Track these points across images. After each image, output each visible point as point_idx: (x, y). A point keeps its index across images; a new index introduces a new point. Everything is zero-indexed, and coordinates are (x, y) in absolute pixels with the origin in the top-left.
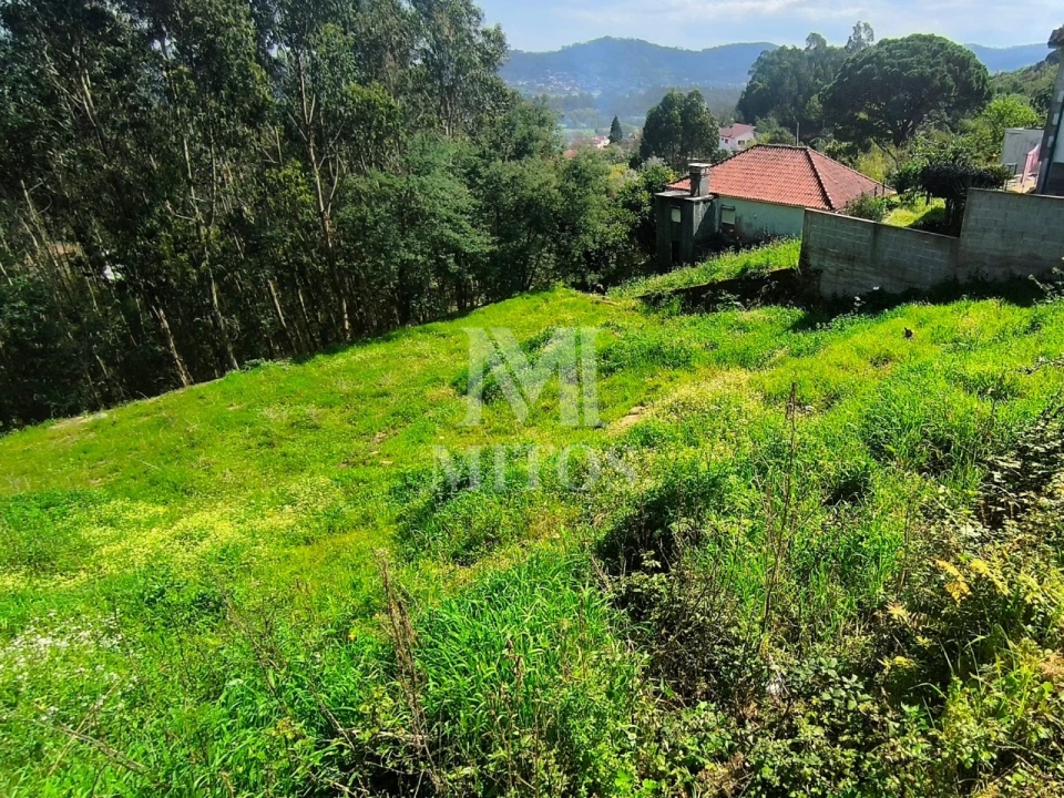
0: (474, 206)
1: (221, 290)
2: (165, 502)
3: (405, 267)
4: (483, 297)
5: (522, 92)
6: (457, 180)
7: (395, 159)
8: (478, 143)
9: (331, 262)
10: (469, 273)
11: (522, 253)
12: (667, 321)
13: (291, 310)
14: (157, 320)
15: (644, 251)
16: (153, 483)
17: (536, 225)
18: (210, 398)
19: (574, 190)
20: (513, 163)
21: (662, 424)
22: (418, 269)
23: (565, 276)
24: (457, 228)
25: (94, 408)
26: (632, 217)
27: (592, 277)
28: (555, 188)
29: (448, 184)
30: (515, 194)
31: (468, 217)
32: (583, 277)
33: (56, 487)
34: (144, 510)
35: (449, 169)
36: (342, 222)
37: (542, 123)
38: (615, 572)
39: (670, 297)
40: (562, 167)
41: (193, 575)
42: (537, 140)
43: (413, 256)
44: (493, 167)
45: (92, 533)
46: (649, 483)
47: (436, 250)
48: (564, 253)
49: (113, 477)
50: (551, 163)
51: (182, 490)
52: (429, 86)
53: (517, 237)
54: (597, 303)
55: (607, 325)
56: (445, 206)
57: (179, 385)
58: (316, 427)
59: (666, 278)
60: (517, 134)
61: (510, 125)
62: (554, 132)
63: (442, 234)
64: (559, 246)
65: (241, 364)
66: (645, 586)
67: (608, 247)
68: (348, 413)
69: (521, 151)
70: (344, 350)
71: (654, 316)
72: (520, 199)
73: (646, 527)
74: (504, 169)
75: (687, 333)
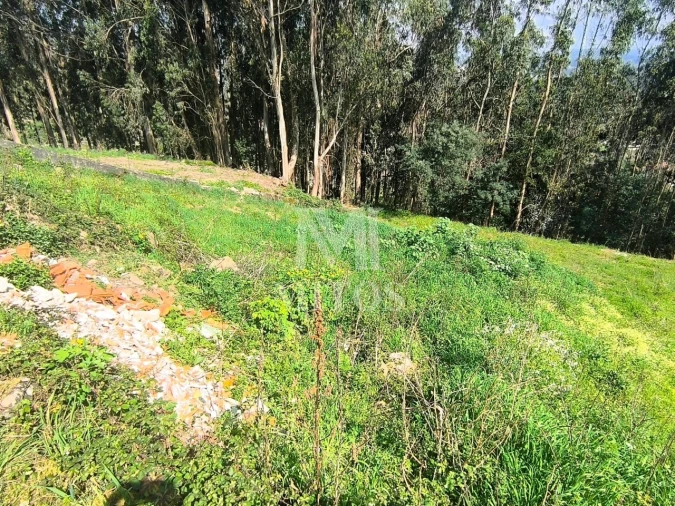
2: (622, 313)
16: (623, 301)
33: (587, 277)
34: (612, 311)
41: (616, 361)
45: (585, 306)
49: (610, 287)
51: (634, 313)
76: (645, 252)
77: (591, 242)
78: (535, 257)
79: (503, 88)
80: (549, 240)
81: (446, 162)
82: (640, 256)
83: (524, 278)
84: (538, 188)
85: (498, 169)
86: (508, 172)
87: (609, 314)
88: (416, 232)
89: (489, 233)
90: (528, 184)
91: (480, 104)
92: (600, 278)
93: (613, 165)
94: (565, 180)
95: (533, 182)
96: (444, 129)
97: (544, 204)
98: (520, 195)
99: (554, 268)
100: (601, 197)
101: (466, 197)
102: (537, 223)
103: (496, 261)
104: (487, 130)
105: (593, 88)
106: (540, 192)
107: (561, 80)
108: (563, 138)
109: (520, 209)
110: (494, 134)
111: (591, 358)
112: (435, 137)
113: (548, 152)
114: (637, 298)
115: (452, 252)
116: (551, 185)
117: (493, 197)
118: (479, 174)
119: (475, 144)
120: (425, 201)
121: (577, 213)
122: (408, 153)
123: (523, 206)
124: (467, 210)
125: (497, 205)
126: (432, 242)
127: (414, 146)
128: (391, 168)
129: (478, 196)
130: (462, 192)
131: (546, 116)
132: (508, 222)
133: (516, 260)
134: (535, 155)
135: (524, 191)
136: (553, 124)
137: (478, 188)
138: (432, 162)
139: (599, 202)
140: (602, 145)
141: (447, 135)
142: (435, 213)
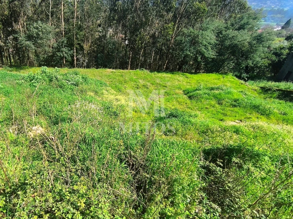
0: (215, 43)
1: (143, 51)
2: (116, 91)
3: (187, 56)
4: (203, 71)
5: (252, 7)
6: (214, 34)
7: (198, 25)
8: (227, 23)
9: (169, 50)
10: (203, 62)
11: (223, 61)
12: (268, 99)
13: (155, 60)
14: (130, 54)
15: (272, 71)
16: (116, 87)
17: (233, 53)
18: (131, 74)
19: (254, 44)
20: (236, 31)
21: (245, 130)
22: (189, 57)
23: (234, 72)
24: (206, 49)
25: (113, 69)
26: (274, 58)
27: (244, 75)
28: (247, 42)
29: (210, 35)
30: (231, 42)
31: (212, 46)
32: (241, 74)
33: (103, 81)
34: (113, 91)
35: (213, 30)
36: (176, 40)
37: (254, 19)
38: (206, 159)
39: (275, 91)
40: (255, 35)
42: (249, 25)
43: (190, 53)
44: (228, 32)
45: (104, 91)
46: (231, 143)
47: (197, 53)
48: (238, 64)
49: (111, 83)
50: (250, 33)
51: (120, 90)
52: (220, 4)
53: (224, 55)
54: (242, 84)
55: (242, 92)
56: (206, 41)
57: (127, 69)
58: (148, 88)
59: (277, 84)
60: (242, 22)
61: (241, 18)
62: (258, 23)
63: (201, 49)
64: (238, 62)
65: (140, 68)
66: (214, 168)
67: (257, 67)
68: (156, 88)
69: (241, 28)
70: (162, 73)
71: (262, 96)
72: (232, 44)
73: (223, 154)
74: (231, 33)
75: (274, 105)
76: (120, 69)
77: (103, 68)
78: (84, 76)
79: (57, 5)
80: (88, 69)
81: (39, 41)
82: (119, 70)
83: (81, 85)
84: (80, 49)
85: (63, 42)
86: (67, 43)
87: (112, 93)
88: (33, 75)
89: (65, 70)
90: (76, 48)
91: (49, 12)
92: (107, 80)
93: (105, 36)
94: (89, 44)
95: (78, 46)
96: (35, 25)
97: (84, 55)
98: (74, 52)
99: (91, 80)
100: (103, 49)
101: (53, 56)
102: (83, 63)
103: (69, 81)
104: (55, 25)
105: (92, 5)
106: (81, 50)
107: (80, 2)
108: (85, 27)
109: (75, 58)
110: (58, 26)
111: (108, 108)
112: (32, 29)
113: (81, 33)
114: (120, 85)
115: (51, 81)
116: (85, 46)
117: (63, 54)
118: (55, 45)
119: (51, 32)
120: (34, 61)
121: (96, 57)
122: (20, 38)
123: (76, 57)
124: (54, 62)
125: (66, 58)
126: (41, 77)
127: (22, 34)
128: (14, 47)
129: (57, 55)
130: (50, 54)
131: (77, 17)
132: (71, 65)
133: (77, 79)
134: (76, 35)
135: (75, 51)
136: (81, 21)
137: (56, 52)
138: (33, 42)
139: (102, 52)
140: (100, 29)
141: (37, 28)
142: (40, 66)
